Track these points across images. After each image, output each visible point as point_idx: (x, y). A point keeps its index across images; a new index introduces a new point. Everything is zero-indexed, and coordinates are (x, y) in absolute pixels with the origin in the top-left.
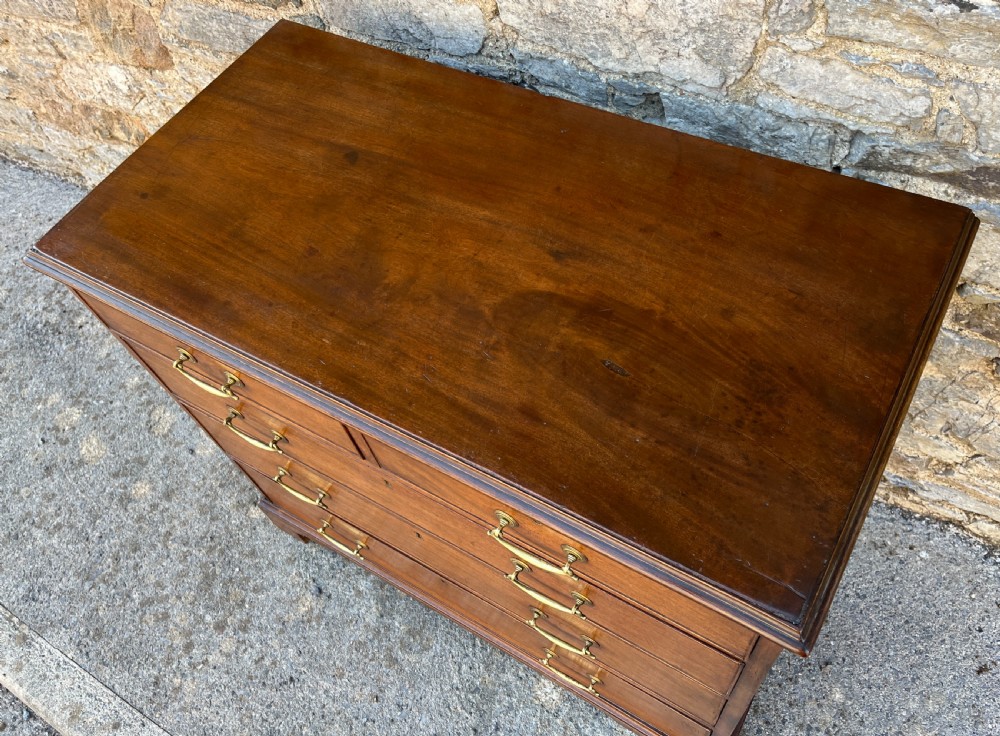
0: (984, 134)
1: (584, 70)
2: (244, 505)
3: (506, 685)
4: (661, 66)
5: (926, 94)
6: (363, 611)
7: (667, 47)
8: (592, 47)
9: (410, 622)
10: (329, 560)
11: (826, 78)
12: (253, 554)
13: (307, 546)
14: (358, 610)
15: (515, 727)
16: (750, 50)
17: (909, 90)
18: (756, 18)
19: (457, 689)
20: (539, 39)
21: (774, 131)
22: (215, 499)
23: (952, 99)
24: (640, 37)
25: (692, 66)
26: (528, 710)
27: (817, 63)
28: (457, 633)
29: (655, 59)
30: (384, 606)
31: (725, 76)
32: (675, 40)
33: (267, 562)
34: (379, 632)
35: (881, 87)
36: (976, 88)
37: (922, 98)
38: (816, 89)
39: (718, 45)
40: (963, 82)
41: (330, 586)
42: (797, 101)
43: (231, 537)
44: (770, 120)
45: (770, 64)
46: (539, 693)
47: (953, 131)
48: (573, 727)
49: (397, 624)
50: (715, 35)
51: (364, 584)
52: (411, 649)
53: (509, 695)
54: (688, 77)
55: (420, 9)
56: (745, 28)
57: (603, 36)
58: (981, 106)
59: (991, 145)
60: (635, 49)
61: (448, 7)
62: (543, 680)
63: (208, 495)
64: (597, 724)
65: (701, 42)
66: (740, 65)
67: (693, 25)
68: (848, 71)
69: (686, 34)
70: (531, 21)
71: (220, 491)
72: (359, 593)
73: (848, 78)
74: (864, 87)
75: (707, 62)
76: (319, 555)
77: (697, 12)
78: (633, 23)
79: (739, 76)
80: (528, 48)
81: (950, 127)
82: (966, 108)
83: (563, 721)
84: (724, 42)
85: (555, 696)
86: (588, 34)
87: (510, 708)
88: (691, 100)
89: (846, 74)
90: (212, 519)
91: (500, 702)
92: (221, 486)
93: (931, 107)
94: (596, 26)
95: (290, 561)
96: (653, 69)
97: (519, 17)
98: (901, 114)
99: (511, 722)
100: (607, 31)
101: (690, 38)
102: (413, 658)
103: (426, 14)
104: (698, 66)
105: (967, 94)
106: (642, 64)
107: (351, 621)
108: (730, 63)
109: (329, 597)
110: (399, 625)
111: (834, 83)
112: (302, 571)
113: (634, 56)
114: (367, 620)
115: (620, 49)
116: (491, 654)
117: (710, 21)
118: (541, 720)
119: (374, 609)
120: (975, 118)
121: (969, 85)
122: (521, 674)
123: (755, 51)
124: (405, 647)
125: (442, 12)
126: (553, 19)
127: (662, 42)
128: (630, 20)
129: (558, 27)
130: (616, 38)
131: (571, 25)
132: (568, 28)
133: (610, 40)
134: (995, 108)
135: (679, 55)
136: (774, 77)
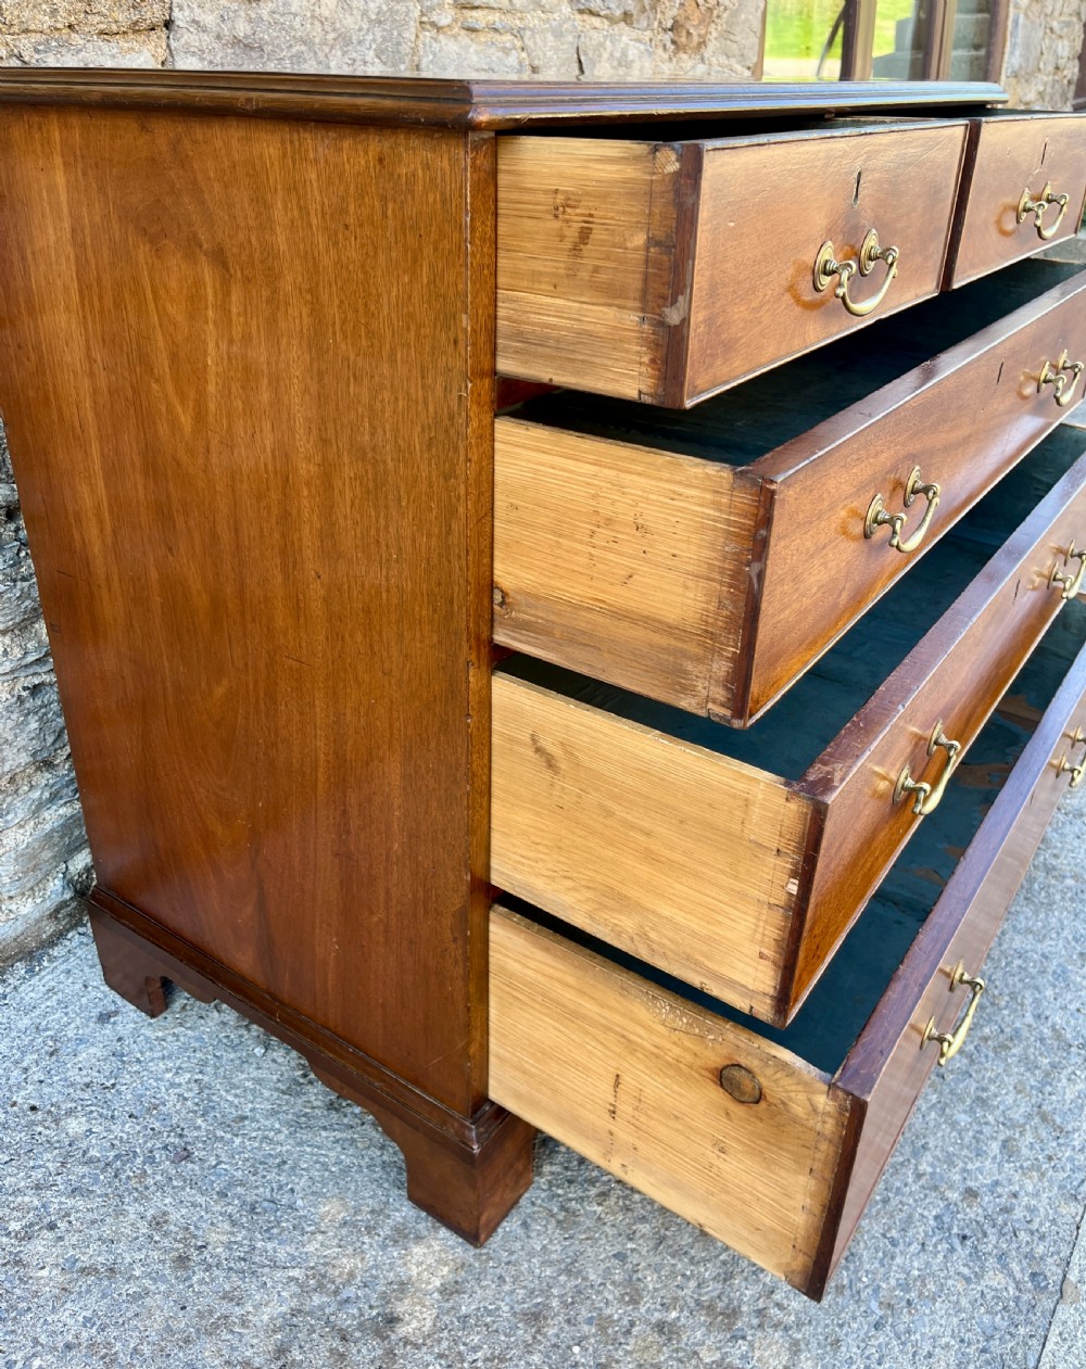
5: (514, 46)
11: (461, 55)
17: (507, 46)
23: (523, 49)
24: (332, 49)
27: (452, 40)
32: (360, 42)
35: (490, 51)
36: (533, 32)
37: (514, 51)
40: (525, 28)
45: (426, 53)
50: (388, 26)
58: (538, 49)
65: (379, 39)
67: (372, 17)
68: (470, 42)
78: (325, 27)
82: (531, 53)
86: (284, 58)
89: (470, 46)
101: (371, 36)
105: (530, 39)
111: (465, 58)
117: (385, 7)
123: (416, 36)
126: (245, 45)
127: (350, 48)
128: (322, 23)
129: (251, 58)
130: (312, 55)
131: (268, 48)
132: (262, 57)
133: (305, 60)
134: (543, 48)
135: (365, 63)
136: (431, 66)
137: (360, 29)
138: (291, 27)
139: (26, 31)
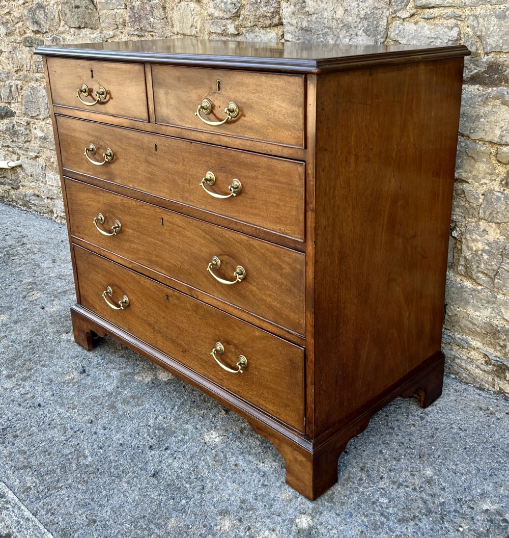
0: (484, 42)
3: (185, 430)
5: (457, 25)
6: (107, 384)
7: (352, 32)
9: (135, 392)
10: (98, 361)
11: (417, 31)
12: (51, 352)
13: (88, 353)
14: (104, 383)
15: (180, 450)
16: (385, 24)
17: (449, 25)
18: (387, 6)
19: (150, 426)
22: (44, 328)
23: (468, 27)
24: (341, 30)
25: (362, 40)
26: (194, 444)
27: (413, 24)
28: (164, 401)
29: (347, 40)
30: (122, 384)
31: (376, 42)
33: (58, 356)
34: (112, 394)
35: (439, 28)
36: (476, 17)
37: (455, 28)
38: (413, 38)
39: (373, 25)
40: (471, 15)
41: (92, 371)
43: (43, 343)
45: (394, 30)
46: (206, 437)
47: (472, 45)
48: (222, 455)
49: (126, 392)
50: (371, 20)
51: (115, 373)
52: (128, 404)
53: (184, 435)
55: (251, 39)
56: (383, 12)
57: (326, 33)
58: (480, 26)
59: (489, 48)
60: (338, 37)
61: (262, 36)
62: (212, 432)
63: (41, 326)
64: (240, 457)
65: (366, 25)
66: (382, 34)
67: (362, 17)
68: (425, 25)
69: (360, 22)
70: (297, 35)
71: (49, 325)
72: (109, 376)
73: (426, 28)
74: (433, 31)
75: (369, 36)
76: (93, 357)
77: (363, 9)
78: (338, 22)
79: (382, 41)
81: (470, 43)
82: (475, 29)
83: (216, 451)
84: (375, 23)
85: (217, 440)
86: (320, 34)
87: (182, 441)
89: (425, 27)
90: (36, 335)
91: (176, 437)
92: (51, 323)
93: (460, 32)
94: (323, 28)
95: (73, 357)
97: (292, 35)
98: (449, 40)
99: (178, 447)
100: (328, 30)
101: (361, 25)
102: (127, 408)
104: (365, 39)
105: (473, 21)
108: (378, 34)
109: (89, 375)
111: (420, 33)
112: (78, 362)
114: (107, 388)
115: (333, 39)
116: (182, 414)
117: (369, 12)
118: (201, 449)
119: (114, 384)
120: (479, 33)
121: (473, 16)
122: (198, 427)
123: (388, 24)
124: (125, 403)
126: (306, 30)
127: (350, 29)
128: (337, 21)
129: (308, 34)
130: (331, 32)
131: (313, 31)
132: (311, 34)
133: (328, 35)
134: (486, 25)
135: (357, 35)
136: (396, 36)
137: (355, 22)
138: (324, 23)
139: (245, 27)
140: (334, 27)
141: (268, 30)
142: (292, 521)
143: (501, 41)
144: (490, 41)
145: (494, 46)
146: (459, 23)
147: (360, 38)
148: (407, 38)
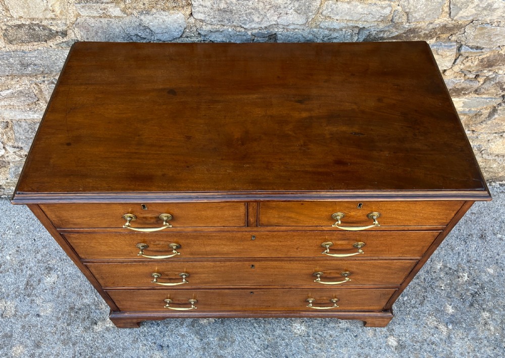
0: (410, 16)
1: (239, 32)
2: (89, 328)
3: (279, 336)
4: (278, 21)
5: (390, 6)
6: (190, 343)
7: (281, 12)
8: (244, 20)
9: (218, 334)
10: (157, 329)
11: (350, 9)
12: (110, 349)
13: (140, 329)
14: (187, 344)
15: (294, 352)
16: (318, 5)
17: (384, 6)
19: (259, 351)
20: (215, 22)
21: (328, 37)
22: (69, 333)
23: (399, 5)
24: (268, 10)
25: (293, 17)
26: (295, 341)
27: (346, 4)
28: (243, 327)
29: (276, 18)
30: (200, 335)
31: (307, 18)
32: (285, 7)
33: (121, 349)
34: (205, 348)
35: (372, 7)
37: (389, 8)
38: (346, 14)
39: (305, 5)
41: (166, 341)
42: (338, 21)
43: (91, 348)
44: (327, 32)
45: (327, 8)
46: (295, 331)
47: (399, 18)
48: (318, 336)
49: (211, 339)
51: (183, 330)
52: (226, 347)
53: (283, 340)
54: (291, 23)
55: (148, 21)
57: (250, 13)
58: (410, 5)
59: (413, 20)
60: (266, 16)
61: (165, 17)
62: (294, 325)
63: (63, 334)
64: (327, 329)
65: (297, 6)
66: (314, 12)
68: (359, 4)
69: (290, 3)
70: (212, 14)
71: (69, 328)
72: (183, 336)
73: (359, 7)
74: (366, 9)
75: (299, 13)
76: (149, 329)
78: (265, 4)
79: (313, 17)
80: (209, 27)
82: (404, 7)
83: (313, 336)
84: (307, 3)
85: (303, 328)
86: (243, 14)
87: (287, 345)
88: (292, 32)
89: (358, 6)
90: (74, 345)
91: (281, 345)
92: (68, 325)
93: (392, 10)
94: (247, 9)
95: (135, 341)
96: (274, 23)
97: (205, 14)
98: (381, 16)
99: (291, 351)
100: (252, 11)
101: (292, 5)
102: (229, 350)
103: (151, 24)
104: (295, 16)
106: (269, 22)
107: (187, 351)
108: (310, 12)
109: (168, 346)
110: (213, 339)
111: (353, 10)
112: (145, 342)
113: (266, 19)
114: (195, 346)
115: (258, 17)
116: (265, 327)
118: (303, 342)
119: (196, 339)
120: (407, 10)
122: (283, 328)
123: (321, 4)
124: (222, 347)
125: (161, 20)
126: (224, 11)
127: (279, 9)
129: (227, 14)
130: (257, 12)
131: (234, 11)
132: (231, 14)
133: (253, 14)
134: (415, 5)
135: (287, 14)
136: (329, 14)
137: (285, 4)
140: (260, 8)
141: (171, 11)
142: (388, 346)
143: (425, 15)
144: (416, 15)
145: (418, 18)
146: (392, 3)
147: (290, 16)
148: (340, 15)
